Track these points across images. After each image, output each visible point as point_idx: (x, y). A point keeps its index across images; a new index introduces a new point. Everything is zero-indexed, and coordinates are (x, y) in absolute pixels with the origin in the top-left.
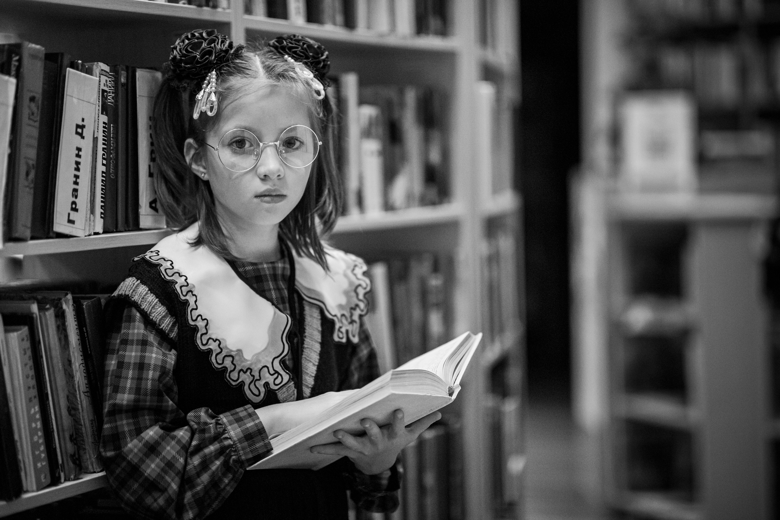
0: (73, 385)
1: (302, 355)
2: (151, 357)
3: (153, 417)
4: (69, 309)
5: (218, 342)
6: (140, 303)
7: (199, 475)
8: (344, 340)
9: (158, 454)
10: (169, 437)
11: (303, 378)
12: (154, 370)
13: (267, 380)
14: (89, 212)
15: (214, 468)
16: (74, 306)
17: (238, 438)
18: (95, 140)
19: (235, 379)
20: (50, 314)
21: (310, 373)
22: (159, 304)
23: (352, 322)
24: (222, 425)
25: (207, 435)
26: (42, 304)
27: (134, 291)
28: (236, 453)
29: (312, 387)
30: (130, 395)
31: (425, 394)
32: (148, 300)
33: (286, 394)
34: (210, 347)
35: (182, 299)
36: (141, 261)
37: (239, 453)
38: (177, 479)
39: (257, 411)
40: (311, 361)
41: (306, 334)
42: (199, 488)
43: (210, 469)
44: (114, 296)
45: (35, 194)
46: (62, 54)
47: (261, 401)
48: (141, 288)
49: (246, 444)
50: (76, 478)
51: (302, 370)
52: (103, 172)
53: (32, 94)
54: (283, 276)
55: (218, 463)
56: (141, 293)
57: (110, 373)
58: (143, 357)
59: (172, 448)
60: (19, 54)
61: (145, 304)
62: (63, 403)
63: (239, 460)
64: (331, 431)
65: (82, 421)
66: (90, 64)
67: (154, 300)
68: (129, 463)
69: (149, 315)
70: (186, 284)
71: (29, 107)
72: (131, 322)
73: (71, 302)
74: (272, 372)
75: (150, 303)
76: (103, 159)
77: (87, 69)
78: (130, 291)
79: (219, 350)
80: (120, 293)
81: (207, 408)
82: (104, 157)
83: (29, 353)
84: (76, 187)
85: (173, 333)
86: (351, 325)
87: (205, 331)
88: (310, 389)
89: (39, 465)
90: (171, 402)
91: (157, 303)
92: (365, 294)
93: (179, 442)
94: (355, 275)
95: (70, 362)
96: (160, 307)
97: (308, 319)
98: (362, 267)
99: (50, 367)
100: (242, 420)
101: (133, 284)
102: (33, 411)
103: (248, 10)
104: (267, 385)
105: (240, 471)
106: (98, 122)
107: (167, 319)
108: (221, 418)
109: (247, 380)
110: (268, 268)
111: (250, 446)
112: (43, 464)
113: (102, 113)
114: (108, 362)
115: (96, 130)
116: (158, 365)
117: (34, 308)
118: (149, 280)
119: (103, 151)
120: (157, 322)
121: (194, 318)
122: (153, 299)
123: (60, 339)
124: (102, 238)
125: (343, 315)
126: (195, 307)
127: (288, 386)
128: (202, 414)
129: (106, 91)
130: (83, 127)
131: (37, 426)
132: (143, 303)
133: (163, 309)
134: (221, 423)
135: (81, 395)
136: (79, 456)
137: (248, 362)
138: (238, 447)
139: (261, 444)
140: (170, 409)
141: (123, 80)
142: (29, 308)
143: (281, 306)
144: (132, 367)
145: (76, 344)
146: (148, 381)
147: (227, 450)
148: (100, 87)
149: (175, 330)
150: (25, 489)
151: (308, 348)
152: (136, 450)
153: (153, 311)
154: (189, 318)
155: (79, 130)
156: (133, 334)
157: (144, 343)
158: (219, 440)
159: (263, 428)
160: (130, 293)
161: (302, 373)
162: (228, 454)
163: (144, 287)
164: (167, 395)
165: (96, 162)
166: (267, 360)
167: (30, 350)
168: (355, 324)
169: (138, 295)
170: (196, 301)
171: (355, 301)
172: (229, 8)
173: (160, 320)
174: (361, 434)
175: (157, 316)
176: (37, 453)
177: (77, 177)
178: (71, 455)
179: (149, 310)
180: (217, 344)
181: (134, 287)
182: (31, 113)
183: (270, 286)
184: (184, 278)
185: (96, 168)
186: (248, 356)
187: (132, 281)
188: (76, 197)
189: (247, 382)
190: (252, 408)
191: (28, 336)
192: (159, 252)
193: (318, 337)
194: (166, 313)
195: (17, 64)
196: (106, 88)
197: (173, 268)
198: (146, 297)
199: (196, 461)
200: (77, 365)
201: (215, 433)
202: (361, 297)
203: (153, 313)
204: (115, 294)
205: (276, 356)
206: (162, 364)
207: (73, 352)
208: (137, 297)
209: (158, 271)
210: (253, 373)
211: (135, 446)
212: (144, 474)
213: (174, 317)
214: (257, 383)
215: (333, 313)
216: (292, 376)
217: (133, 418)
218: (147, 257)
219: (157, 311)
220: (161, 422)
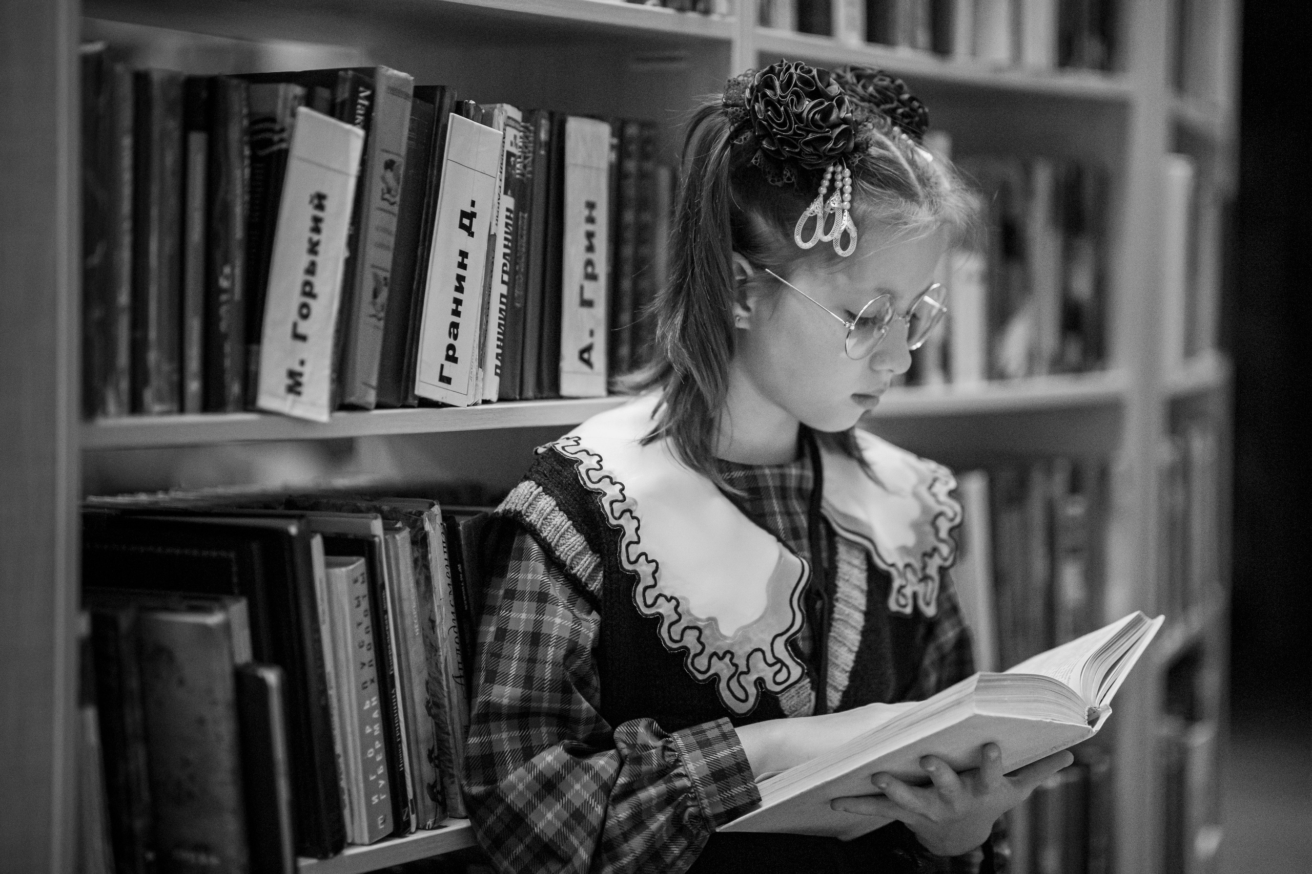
0: (437, 664)
1: (829, 631)
2: (553, 623)
3: (554, 729)
4: (434, 529)
5: (674, 602)
6: (541, 527)
7: (626, 837)
8: (908, 610)
9: (560, 796)
10: (580, 767)
11: (829, 673)
12: (557, 646)
13: (761, 675)
14: (476, 364)
15: (654, 827)
16: (444, 526)
17: (701, 776)
18: (492, 238)
19: (703, 669)
20: (403, 538)
21: (843, 666)
22: (573, 530)
23: (925, 578)
24: (674, 751)
25: (644, 768)
26: (389, 519)
27: (530, 505)
28: (696, 803)
29: (844, 689)
30: (514, 688)
31: (1040, 719)
32: (554, 522)
33: (795, 699)
34: (660, 611)
35: (611, 525)
36: (548, 454)
37: (702, 804)
38: (590, 843)
39: (737, 730)
40: (844, 644)
41: (838, 595)
42: (625, 861)
43: (648, 828)
44: (497, 513)
45: (386, 329)
46: (443, 89)
47: (750, 710)
48: (543, 500)
49: (713, 787)
50: (436, 826)
51: (827, 659)
52: (502, 296)
53: (391, 157)
54: (800, 491)
55: (662, 818)
56: (542, 510)
57: (486, 648)
58: (538, 623)
59: (584, 786)
60: (372, 87)
61: (549, 528)
62: (419, 694)
63: (701, 815)
64: (867, 773)
65: (450, 728)
66: (488, 106)
67: (563, 523)
68: (509, 808)
69: (554, 549)
70: (621, 498)
71: (383, 179)
72: (521, 560)
73: (439, 520)
74: (771, 660)
75: (558, 528)
76: (504, 272)
77: (483, 115)
78: (523, 504)
79: (676, 617)
80: (507, 508)
81: (650, 720)
82: (505, 268)
83: (365, 604)
84: (455, 319)
85: (596, 583)
86: (922, 584)
87: (652, 582)
88: (840, 693)
89: (375, 800)
90: (586, 705)
91: (569, 528)
92: (951, 530)
93: (596, 776)
94: (934, 495)
95: (433, 622)
96: (575, 535)
97: (843, 568)
98: (947, 483)
99: (400, 632)
100: (711, 745)
101: (529, 494)
102: (367, 706)
103: (764, 19)
104: (760, 682)
105: (702, 834)
106: (498, 208)
107: (586, 558)
108: (674, 739)
109: (725, 671)
110: (772, 475)
111: (720, 791)
112: (381, 798)
113: (506, 193)
114: (483, 628)
115: (494, 223)
116: (564, 638)
117: (377, 526)
118: (558, 487)
119: (504, 258)
120: (568, 562)
121: (633, 558)
122: (563, 521)
123: (417, 583)
124: (496, 409)
125: (907, 566)
126: (636, 539)
127: (798, 685)
128: (641, 730)
129: (513, 155)
130: (471, 216)
131: (373, 731)
132: (545, 526)
133: (579, 539)
134: (673, 748)
135: (450, 681)
136: (443, 788)
137: (727, 641)
138: (699, 792)
139: (740, 789)
140: (584, 715)
141: (543, 136)
142: (368, 527)
143: (792, 543)
144: (519, 639)
145: (445, 593)
146: (545, 666)
147: (680, 796)
148: (504, 147)
149: (599, 578)
150: (349, 841)
151: (839, 619)
152: (521, 787)
153: (561, 542)
154: (624, 558)
155: (466, 222)
156: (525, 581)
157: (542, 598)
158: (666, 778)
159: (746, 761)
160: (524, 507)
161: (826, 664)
162: (680, 802)
163: (548, 499)
164: (579, 691)
165: (492, 277)
166: (762, 639)
167: (367, 599)
168: (930, 583)
169: (538, 513)
170: (637, 529)
171: (932, 541)
172: (731, 13)
173: (572, 560)
174: (924, 783)
175: (568, 551)
176: (372, 778)
177: (458, 302)
178: (429, 784)
179: (555, 540)
180: (673, 607)
181: (531, 498)
182: (385, 191)
183: (773, 507)
184: (619, 487)
185: (490, 288)
186: (728, 629)
187: (529, 487)
188: (455, 337)
189: (725, 673)
190: (730, 724)
191: (365, 576)
192: (580, 439)
193: (861, 601)
194: (585, 548)
195: (366, 103)
196: (514, 150)
197: (601, 468)
198: (552, 517)
199: (623, 812)
200: (445, 629)
201: (659, 765)
202: (943, 534)
203: (561, 546)
204: (500, 508)
205: (780, 632)
206: (570, 636)
207: (439, 607)
208: (535, 516)
209: (574, 471)
210: (735, 661)
211: (521, 779)
212: (534, 829)
213: (598, 555)
214: (742, 678)
215: (890, 561)
216: (807, 670)
217: (521, 728)
218: (559, 448)
219: (569, 543)
220: (568, 739)
